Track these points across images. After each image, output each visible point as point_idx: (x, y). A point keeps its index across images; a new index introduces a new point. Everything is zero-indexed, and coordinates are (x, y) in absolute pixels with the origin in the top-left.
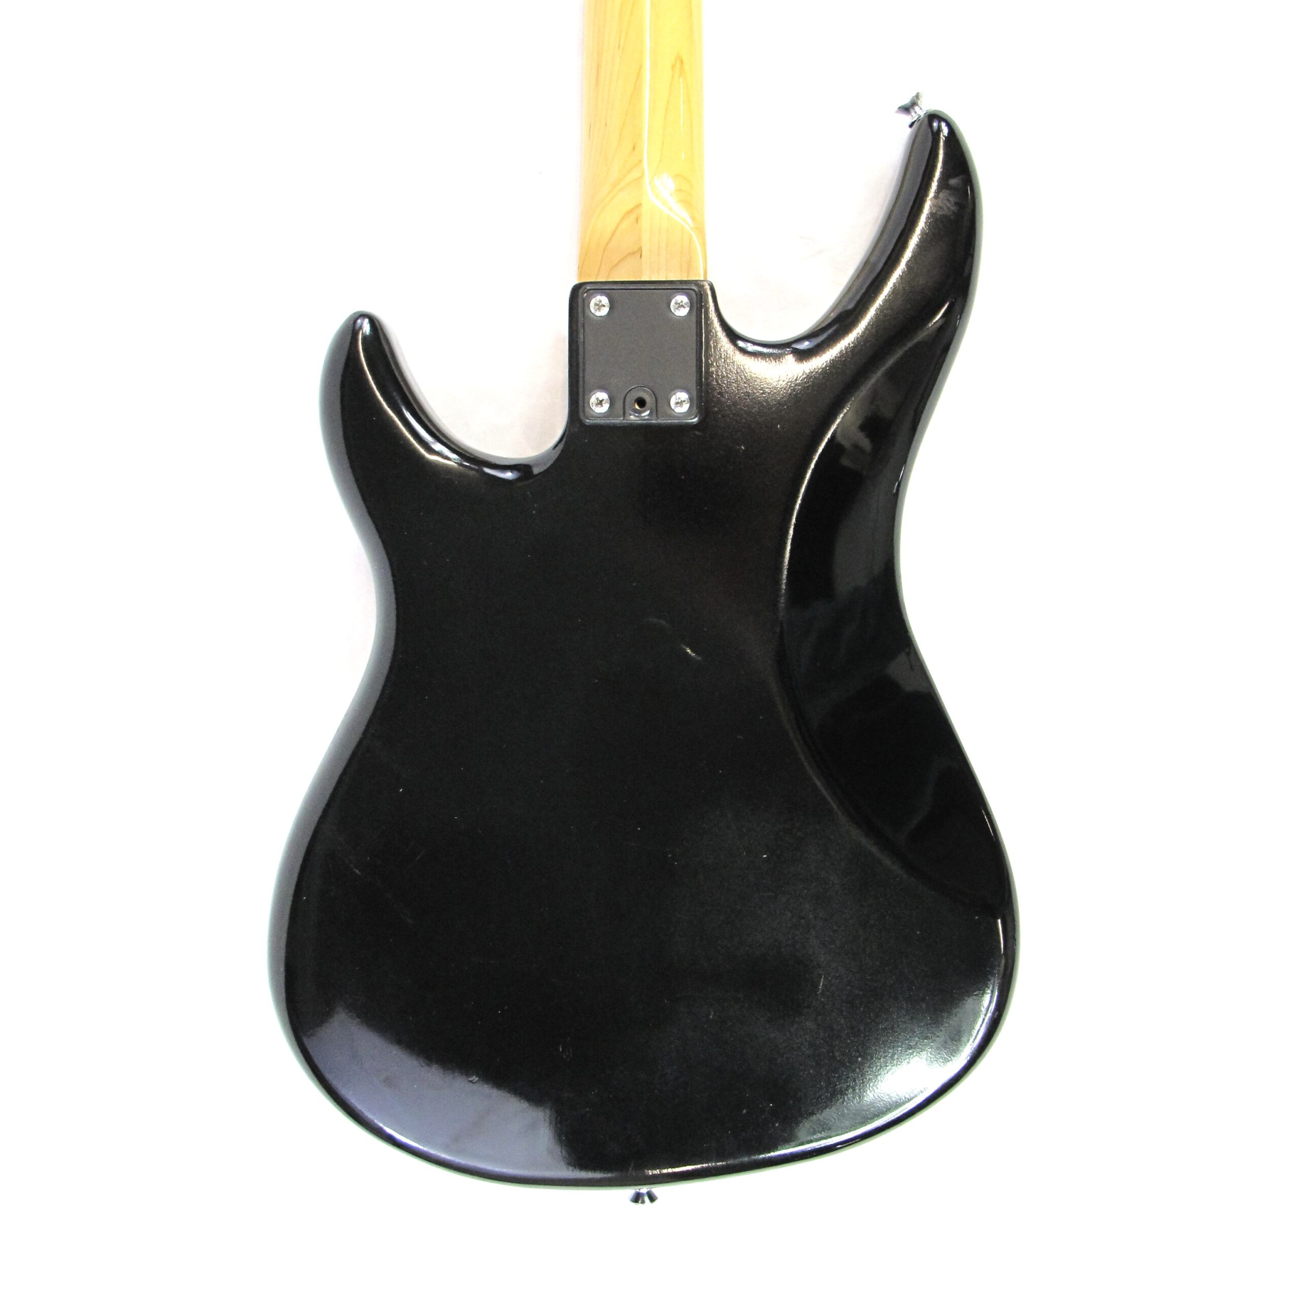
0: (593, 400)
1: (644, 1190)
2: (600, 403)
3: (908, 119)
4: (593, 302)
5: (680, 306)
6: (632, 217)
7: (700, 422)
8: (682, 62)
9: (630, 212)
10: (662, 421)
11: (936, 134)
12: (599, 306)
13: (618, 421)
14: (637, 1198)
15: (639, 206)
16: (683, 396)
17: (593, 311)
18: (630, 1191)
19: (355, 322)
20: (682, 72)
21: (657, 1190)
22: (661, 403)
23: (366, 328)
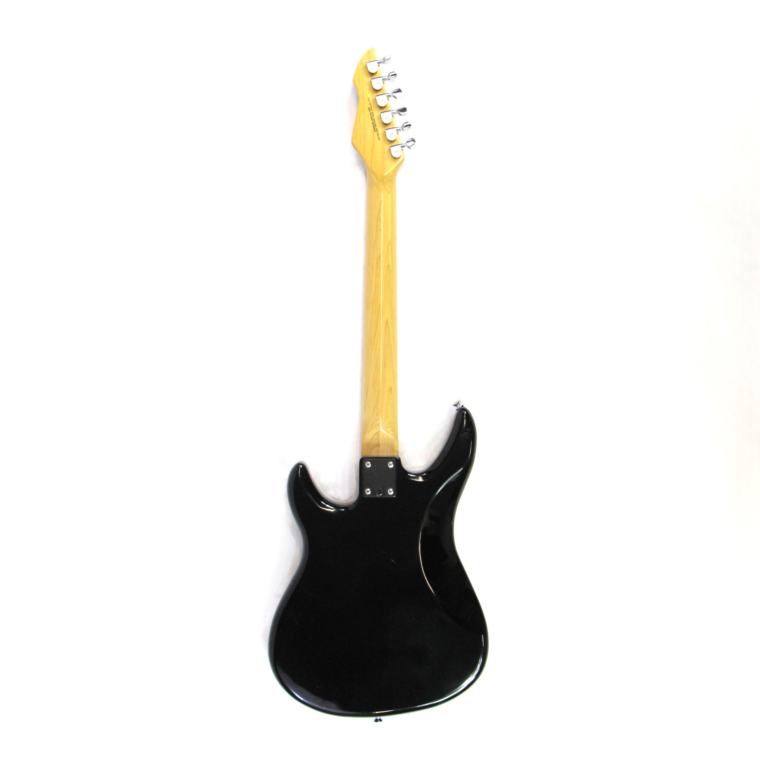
0: (366, 491)
1: (378, 718)
2: (368, 492)
3: (456, 408)
4: (366, 463)
5: (391, 465)
6: (377, 435)
7: (396, 497)
8: (391, 389)
9: (376, 434)
10: (385, 497)
11: (463, 413)
12: (368, 465)
13: (373, 496)
14: (376, 721)
15: (379, 432)
16: (391, 490)
17: (366, 465)
18: (374, 718)
19: (298, 466)
20: (391, 391)
21: (382, 718)
22: (385, 493)
23: (301, 466)
